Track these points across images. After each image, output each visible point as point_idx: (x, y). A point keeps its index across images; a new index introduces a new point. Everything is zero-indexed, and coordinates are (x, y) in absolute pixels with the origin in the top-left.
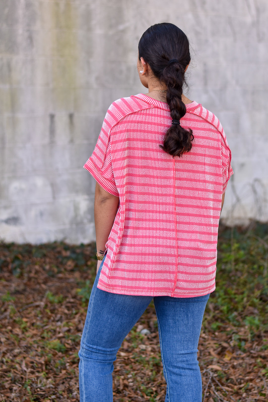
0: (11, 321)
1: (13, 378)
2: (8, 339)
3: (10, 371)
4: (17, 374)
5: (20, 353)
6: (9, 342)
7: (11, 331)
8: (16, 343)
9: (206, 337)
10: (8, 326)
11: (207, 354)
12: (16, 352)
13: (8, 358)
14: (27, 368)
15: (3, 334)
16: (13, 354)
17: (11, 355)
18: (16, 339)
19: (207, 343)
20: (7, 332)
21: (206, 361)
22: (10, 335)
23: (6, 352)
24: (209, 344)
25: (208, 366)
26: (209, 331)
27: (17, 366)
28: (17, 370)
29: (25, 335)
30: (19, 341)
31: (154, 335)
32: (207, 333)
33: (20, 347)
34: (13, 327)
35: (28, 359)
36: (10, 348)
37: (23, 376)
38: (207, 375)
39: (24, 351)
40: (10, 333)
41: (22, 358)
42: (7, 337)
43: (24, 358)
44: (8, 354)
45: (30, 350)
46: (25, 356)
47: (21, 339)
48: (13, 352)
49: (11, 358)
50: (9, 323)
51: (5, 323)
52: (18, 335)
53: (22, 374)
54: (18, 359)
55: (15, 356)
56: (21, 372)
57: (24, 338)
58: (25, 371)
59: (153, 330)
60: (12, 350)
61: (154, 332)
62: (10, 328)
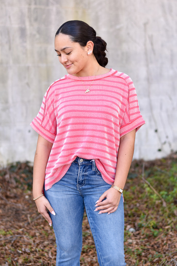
0: (44, 220)
1: (42, 263)
2: (41, 234)
3: (40, 258)
4: (45, 260)
5: (48, 244)
6: (41, 236)
7: (43, 228)
8: (46, 237)
9: (173, 234)
10: (41, 224)
11: (173, 247)
12: (46, 244)
13: (40, 248)
14: (52, 256)
15: (38, 230)
16: (43, 245)
17: (42, 246)
18: (46, 234)
19: (173, 239)
20: (40, 229)
21: (173, 252)
22: (42, 231)
23: (39, 243)
24: (175, 239)
25: (174, 256)
26: (175, 230)
27: (46, 254)
28: (45, 257)
29: (52, 231)
30: (48, 236)
31: (137, 232)
32: (173, 231)
33: (48, 240)
34: (45, 225)
35: (53, 249)
36: (42, 241)
37: (49, 262)
38: (173, 263)
39: (51, 243)
40: (42, 230)
41: (49, 249)
42: (40, 232)
43: (51, 248)
44: (40, 245)
45: (54, 242)
46: (51, 246)
47: (49, 234)
48: (44, 243)
49: (42, 248)
50: (42, 222)
51: (39, 222)
52: (47, 231)
53: (49, 260)
54: (46, 249)
55: (45, 247)
56: (48, 259)
57: (51, 233)
58: (51, 259)
59: (137, 229)
60: (43, 242)
61: (138, 230)
62: (42, 226)
